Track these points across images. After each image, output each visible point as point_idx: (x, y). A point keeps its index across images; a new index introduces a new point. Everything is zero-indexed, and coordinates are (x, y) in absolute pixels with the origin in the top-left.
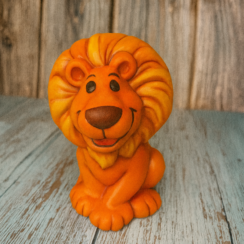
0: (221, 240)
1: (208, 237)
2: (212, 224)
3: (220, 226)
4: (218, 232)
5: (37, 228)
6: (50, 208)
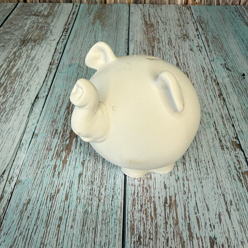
0: (240, 171)
1: (229, 170)
2: (230, 155)
3: (237, 157)
4: (237, 162)
5: (70, 186)
6: (76, 162)
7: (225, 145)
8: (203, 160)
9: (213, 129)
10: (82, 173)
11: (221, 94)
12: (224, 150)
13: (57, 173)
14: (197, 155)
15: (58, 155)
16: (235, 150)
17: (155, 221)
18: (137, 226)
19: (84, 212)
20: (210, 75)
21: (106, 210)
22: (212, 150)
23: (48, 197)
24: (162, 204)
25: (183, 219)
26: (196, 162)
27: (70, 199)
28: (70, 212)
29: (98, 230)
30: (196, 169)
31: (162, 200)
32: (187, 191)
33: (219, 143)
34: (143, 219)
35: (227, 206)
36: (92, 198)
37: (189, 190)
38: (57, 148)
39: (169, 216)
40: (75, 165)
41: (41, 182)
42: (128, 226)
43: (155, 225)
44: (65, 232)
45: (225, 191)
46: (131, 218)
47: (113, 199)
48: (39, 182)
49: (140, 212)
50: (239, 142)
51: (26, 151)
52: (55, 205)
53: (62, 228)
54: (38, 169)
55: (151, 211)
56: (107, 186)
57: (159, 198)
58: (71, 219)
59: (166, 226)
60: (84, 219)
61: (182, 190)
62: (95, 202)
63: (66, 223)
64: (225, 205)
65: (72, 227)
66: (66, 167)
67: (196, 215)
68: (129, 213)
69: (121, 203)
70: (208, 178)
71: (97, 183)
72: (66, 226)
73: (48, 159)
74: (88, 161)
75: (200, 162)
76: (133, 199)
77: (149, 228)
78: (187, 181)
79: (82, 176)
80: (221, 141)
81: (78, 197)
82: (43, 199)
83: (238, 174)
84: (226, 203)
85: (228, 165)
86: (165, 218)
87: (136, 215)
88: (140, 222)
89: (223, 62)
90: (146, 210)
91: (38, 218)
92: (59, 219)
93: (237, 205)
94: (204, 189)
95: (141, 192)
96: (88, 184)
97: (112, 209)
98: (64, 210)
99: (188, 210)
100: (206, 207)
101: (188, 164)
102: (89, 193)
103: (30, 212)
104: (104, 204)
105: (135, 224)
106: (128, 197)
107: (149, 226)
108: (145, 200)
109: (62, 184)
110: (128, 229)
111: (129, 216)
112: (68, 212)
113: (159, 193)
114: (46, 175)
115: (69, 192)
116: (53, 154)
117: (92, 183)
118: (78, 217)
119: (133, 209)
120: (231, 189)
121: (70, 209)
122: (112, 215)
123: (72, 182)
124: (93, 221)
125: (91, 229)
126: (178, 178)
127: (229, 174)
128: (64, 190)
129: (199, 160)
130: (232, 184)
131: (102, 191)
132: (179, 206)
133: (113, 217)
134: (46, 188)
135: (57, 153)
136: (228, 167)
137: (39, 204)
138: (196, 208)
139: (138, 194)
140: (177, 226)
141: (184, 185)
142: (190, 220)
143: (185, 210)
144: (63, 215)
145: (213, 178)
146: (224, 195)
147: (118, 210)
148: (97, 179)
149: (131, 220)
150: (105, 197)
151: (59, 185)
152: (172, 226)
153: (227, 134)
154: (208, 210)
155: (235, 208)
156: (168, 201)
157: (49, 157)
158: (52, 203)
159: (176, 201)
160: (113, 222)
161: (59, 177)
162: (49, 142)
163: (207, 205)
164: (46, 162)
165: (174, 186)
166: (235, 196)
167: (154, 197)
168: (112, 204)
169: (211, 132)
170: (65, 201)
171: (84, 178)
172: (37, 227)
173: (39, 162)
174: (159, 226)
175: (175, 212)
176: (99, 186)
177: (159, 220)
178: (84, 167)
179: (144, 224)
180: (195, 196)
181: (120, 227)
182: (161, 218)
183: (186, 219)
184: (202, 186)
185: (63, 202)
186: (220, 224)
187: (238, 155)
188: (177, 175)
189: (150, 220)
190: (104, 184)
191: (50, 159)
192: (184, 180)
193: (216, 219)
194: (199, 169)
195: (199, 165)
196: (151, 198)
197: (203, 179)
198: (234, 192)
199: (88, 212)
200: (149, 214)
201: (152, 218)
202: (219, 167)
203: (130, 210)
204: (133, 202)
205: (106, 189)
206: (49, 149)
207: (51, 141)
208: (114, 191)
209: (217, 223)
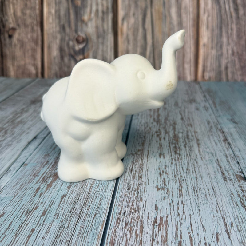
0: (244, 198)
1: (231, 197)
2: (233, 185)
3: (241, 187)
4: (240, 191)
5: (50, 205)
6: (62, 186)
7: (228, 177)
8: (202, 188)
9: (215, 165)
10: (66, 195)
11: (226, 140)
12: (227, 181)
13: (39, 194)
14: (196, 184)
15: (44, 180)
16: (239, 181)
17: (140, 238)
18: (118, 241)
19: (60, 226)
20: (215, 126)
21: (86, 225)
22: (213, 180)
23: (24, 212)
24: (151, 224)
25: (173, 237)
26: (194, 190)
27: (47, 214)
28: (44, 225)
29: (72, 242)
30: (194, 195)
31: (152, 220)
32: (181, 213)
33: (221, 175)
34: (126, 235)
35: (227, 228)
36: (71, 215)
37: (183, 213)
38: (44, 175)
39: (157, 234)
40: (60, 188)
41: (20, 200)
42: (107, 241)
43: (139, 241)
44: (34, 242)
45: (225, 215)
46: (113, 234)
47: (95, 217)
48: (18, 200)
49: (124, 229)
50: (244, 175)
51: (12, 176)
52: (30, 219)
53: (33, 238)
54: (20, 189)
55: (137, 229)
56: (91, 206)
57: (148, 218)
58: (45, 231)
59: (153, 243)
60: (58, 232)
61: (176, 212)
62: (75, 218)
63: (38, 235)
64: (224, 226)
65: (43, 238)
66: (50, 189)
67: (190, 234)
68: (111, 230)
69: (104, 220)
70: (207, 203)
71: (80, 204)
72: (37, 237)
73: (33, 182)
74: (75, 185)
75: (198, 189)
76: (118, 218)
77: (132, 244)
78: (182, 205)
79: (65, 197)
80: (223, 174)
81: (57, 214)
82: (19, 213)
83: (242, 200)
84: (226, 225)
85: (230, 193)
86: (153, 236)
87: (119, 231)
88: (122, 238)
89: (230, 118)
90: (131, 228)
91: (8, 229)
92: (31, 231)
93: (239, 227)
94: (201, 212)
95: (128, 212)
96: (70, 204)
97: (93, 225)
98: (38, 223)
99: (180, 229)
100: (202, 227)
101: (185, 191)
102: (69, 211)
103: (2, 223)
104: (84, 221)
105: (117, 240)
106: (112, 216)
107: (132, 241)
108: (132, 219)
109: (42, 203)
110: (107, 243)
111: (110, 233)
112: (42, 226)
113: (148, 213)
114: (27, 195)
115: (48, 209)
116: (39, 179)
117: (75, 203)
118: (53, 231)
119: (116, 226)
120: (233, 212)
121: (45, 223)
122: (91, 230)
123: (54, 201)
124: (68, 234)
125: (65, 241)
126: (173, 202)
127: (231, 201)
128: (43, 207)
129: (198, 188)
130: (234, 209)
131: (85, 210)
132: (170, 225)
133: (92, 232)
134: (24, 205)
135: (43, 178)
136: (230, 195)
137: (13, 217)
138: (190, 228)
139: (124, 214)
140: (165, 243)
141: (178, 208)
142: (181, 238)
143: (177, 230)
144: (36, 227)
145: (212, 203)
146: (224, 218)
147: (99, 226)
148: (82, 200)
149: (112, 235)
150: (87, 215)
151: (39, 203)
152: (160, 242)
153: (231, 169)
154: (204, 230)
155: (236, 229)
156: (158, 221)
157: (34, 181)
158: (27, 217)
159: (167, 221)
160: (91, 237)
161: (40, 197)
162: (38, 169)
163: (203, 226)
164: (30, 185)
165: (166, 209)
166: (236, 219)
167: (142, 217)
168: (93, 221)
169: (213, 167)
170: (41, 217)
171: (67, 199)
172: (6, 235)
173: (22, 184)
174: (145, 242)
175: (164, 231)
176: (82, 206)
177: (145, 237)
178: (69, 190)
179: (127, 240)
180: (189, 218)
181: (98, 241)
182: (148, 235)
183: (177, 238)
184: (199, 210)
185: (39, 217)
186: (217, 242)
187: (242, 185)
188: (171, 199)
189: (134, 236)
190: (88, 204)
191: (35, 182)
192: (178, 204)
193: (213, 238)
194: (197, 195)
195: (197, 192)
196: (138, 218)
197: (201, 204)
198: (236, 215)
199: (65, 226)
200: (134, 231)
201: (137, 235)
202: (220, 195)
203: (112, 227)
204: (118, 221)
205: (89, 208)
206: (35, 175)
207: (40, 169)
208: (98, 211)
209: (214, 242)
